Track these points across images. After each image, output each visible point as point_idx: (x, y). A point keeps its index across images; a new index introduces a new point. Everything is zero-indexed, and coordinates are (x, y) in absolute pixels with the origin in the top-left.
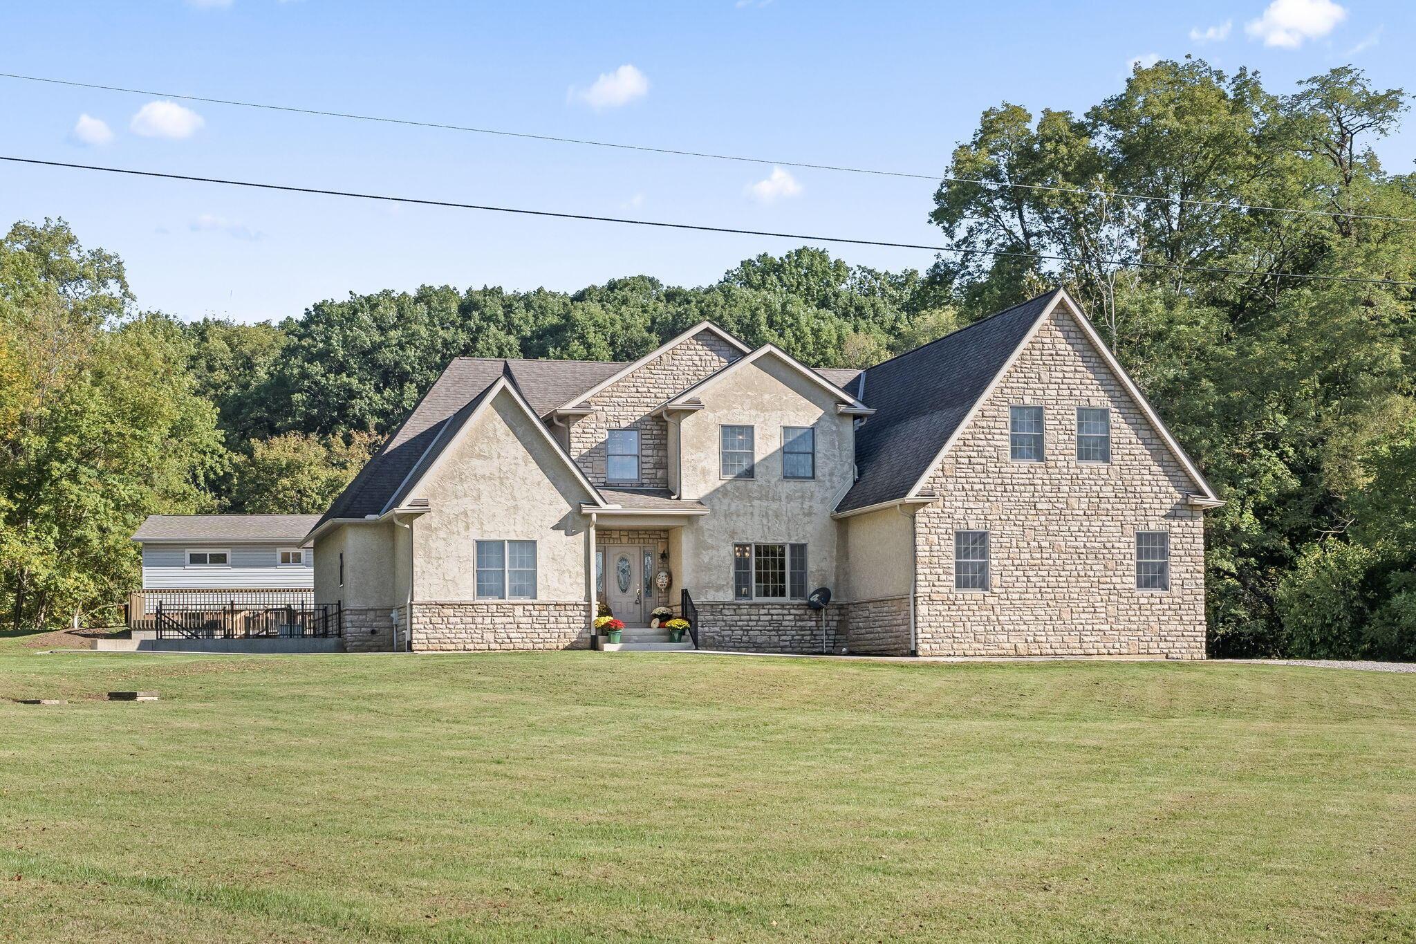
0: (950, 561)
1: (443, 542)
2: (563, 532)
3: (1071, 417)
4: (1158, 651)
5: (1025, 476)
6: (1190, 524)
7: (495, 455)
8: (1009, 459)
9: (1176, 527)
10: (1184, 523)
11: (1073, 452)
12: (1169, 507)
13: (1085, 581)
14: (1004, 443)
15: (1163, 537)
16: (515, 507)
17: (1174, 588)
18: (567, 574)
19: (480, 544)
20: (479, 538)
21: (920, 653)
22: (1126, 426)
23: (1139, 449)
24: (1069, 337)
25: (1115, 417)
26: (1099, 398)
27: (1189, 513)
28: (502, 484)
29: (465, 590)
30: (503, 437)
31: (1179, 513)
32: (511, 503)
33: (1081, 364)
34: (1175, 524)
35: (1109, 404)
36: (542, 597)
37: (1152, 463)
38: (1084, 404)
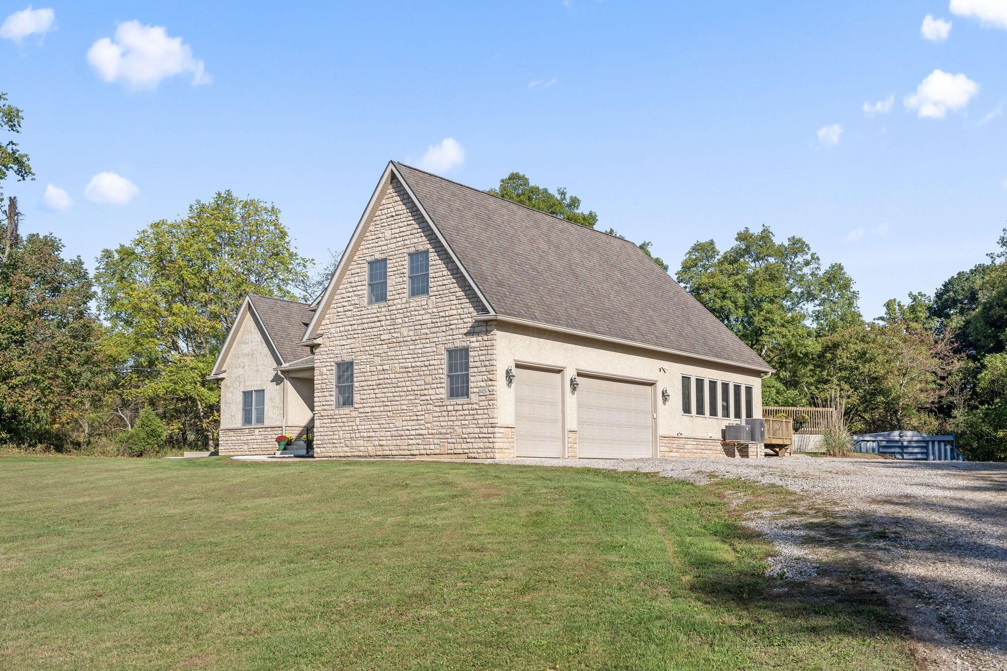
0: (332, 386)
1: (231, 394)
2: (275, 383)
3: (403, 263)
4: (461, 451)
5: (374, 315)
6: (485, 338)
7: (250, 341)
8: (366, 304)
9: (474, 342)
10: (480, 338)
11: (405, 291)
12: (470, 325)
13: (411, 395)
14: (362, 292)
15: (465, 351)
16: (257, 371)
17: (472, 396)
18: (276, 409)
19: (244, 393)
20: (244, 390)
21: (315, 455)
22: (440, 262)
23: (450, 280)
24: (404, 199)
25: (433, 256)
26: (423, 244)
27: (484, 329)
28: (252, 357)
29: (238, 422)
30: (253, 330)
31: (476, 330)
32: (255, 369)
33: (411, 218)
34: (474, 339)
35: (429, 246)
36: (267, 423)
37: (457, 289)
38: (412, 250)
